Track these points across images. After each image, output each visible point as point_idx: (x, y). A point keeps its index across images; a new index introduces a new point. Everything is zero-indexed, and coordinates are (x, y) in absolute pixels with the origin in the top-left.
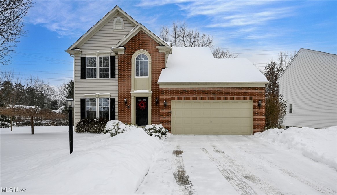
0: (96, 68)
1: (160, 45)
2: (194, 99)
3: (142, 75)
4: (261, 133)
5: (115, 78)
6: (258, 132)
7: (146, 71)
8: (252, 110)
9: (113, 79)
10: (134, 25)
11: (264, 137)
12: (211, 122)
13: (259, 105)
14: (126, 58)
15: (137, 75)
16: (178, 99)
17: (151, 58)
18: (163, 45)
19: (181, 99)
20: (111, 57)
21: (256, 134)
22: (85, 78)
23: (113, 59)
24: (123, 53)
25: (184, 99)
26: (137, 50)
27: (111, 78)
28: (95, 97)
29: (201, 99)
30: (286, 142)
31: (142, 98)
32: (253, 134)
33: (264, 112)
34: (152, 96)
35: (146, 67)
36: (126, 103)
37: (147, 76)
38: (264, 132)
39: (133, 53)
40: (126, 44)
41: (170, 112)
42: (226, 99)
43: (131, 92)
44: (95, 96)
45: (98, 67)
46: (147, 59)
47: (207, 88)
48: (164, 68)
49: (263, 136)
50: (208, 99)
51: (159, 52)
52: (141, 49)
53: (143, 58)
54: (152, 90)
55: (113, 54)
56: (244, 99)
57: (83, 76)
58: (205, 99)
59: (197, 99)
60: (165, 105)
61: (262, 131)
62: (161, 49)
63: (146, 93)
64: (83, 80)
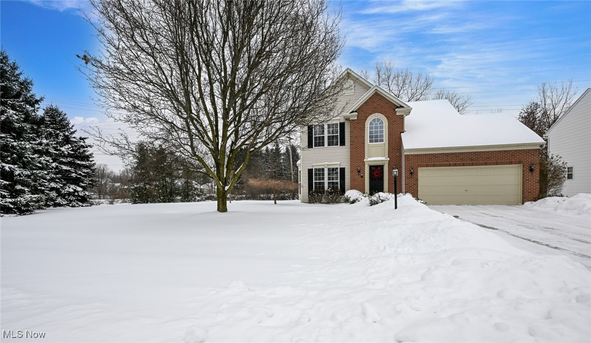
0: (324, 137)
1: (398, 107)
2: (446, 165)
3: (376, 141)
4: (534, 203)
5: (345, 145)
6: (530, 202)
7: (382, 136)
8: (520, 177)
9: (342, 147)
10: (368, 88)
11: (539, 206)
12: (466, 191)
13: (531, 170)
14: (358, 124)
15: (371, 141)
16: (427, 166)
17: (387, 121)
18: (401, 107)
19: (431, 166)
20: (340, 123)
21: (527, 204)
22: (312, 147)
23: (342, 125)
24: (356, 118)
25: (434, 166)
26: (371, 114)
27: (340, 145)
28: (323, 167)
29: (455, 165)
30: (575, 209)
31: (377, 167)
32: (523, 204)
33: (538, 179)
34: (389, 164)
35: (382, 132)
36: (359, 172)
37: (383, 141)
38: (539, 201)
39: (367, 117)
40: (358, 109)
41: (417, 180)
42: (486, 164)
43: (365, 160)
44: (324, 165)
45: (326, 135)
46: (382, 123)
47: (463, 153)
48: (403, 132)
49: (537, 205)
50: (464, 165)
51: (397, 114)
52: (376, 112)
53: (378, 122)
54: (389, 157)
55: (342, 121)
56: (511, 163)
57: (310, 145)
58: (460, 165)
59: (450, 165)
60: (411, 173)
61: (535, 200)
62: (400, 112)
63: (383, 161)
64: (310, 149)
